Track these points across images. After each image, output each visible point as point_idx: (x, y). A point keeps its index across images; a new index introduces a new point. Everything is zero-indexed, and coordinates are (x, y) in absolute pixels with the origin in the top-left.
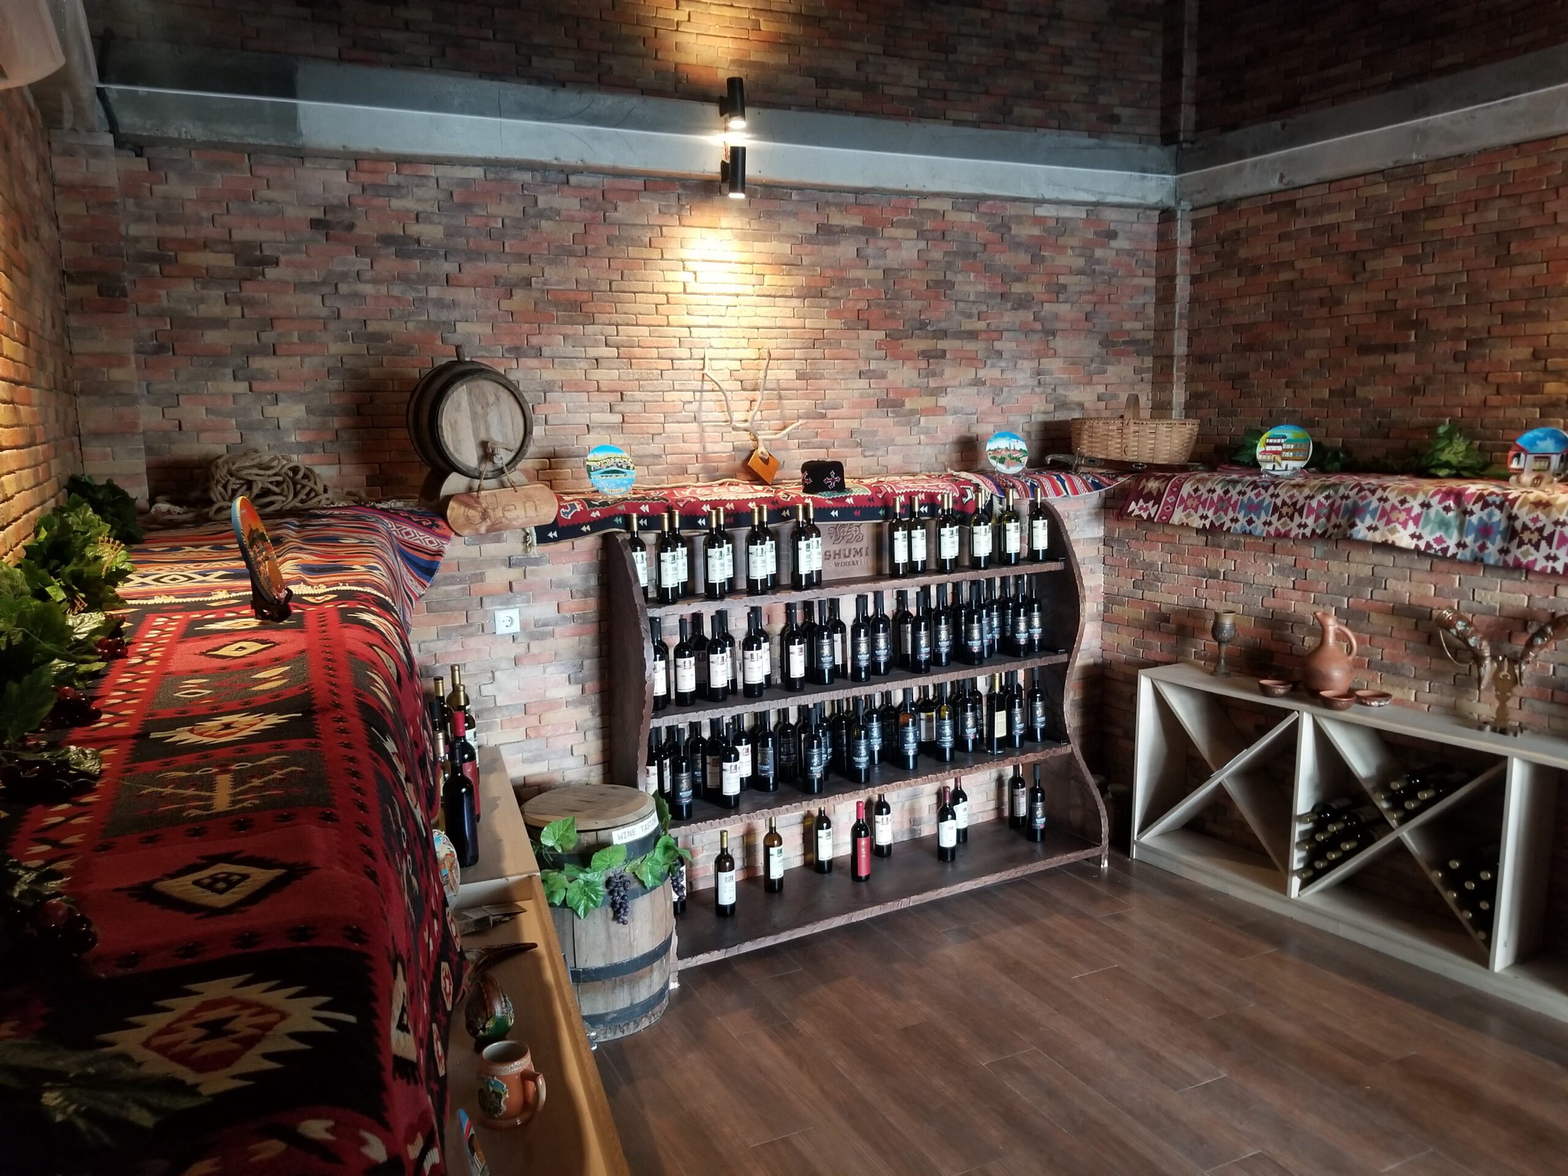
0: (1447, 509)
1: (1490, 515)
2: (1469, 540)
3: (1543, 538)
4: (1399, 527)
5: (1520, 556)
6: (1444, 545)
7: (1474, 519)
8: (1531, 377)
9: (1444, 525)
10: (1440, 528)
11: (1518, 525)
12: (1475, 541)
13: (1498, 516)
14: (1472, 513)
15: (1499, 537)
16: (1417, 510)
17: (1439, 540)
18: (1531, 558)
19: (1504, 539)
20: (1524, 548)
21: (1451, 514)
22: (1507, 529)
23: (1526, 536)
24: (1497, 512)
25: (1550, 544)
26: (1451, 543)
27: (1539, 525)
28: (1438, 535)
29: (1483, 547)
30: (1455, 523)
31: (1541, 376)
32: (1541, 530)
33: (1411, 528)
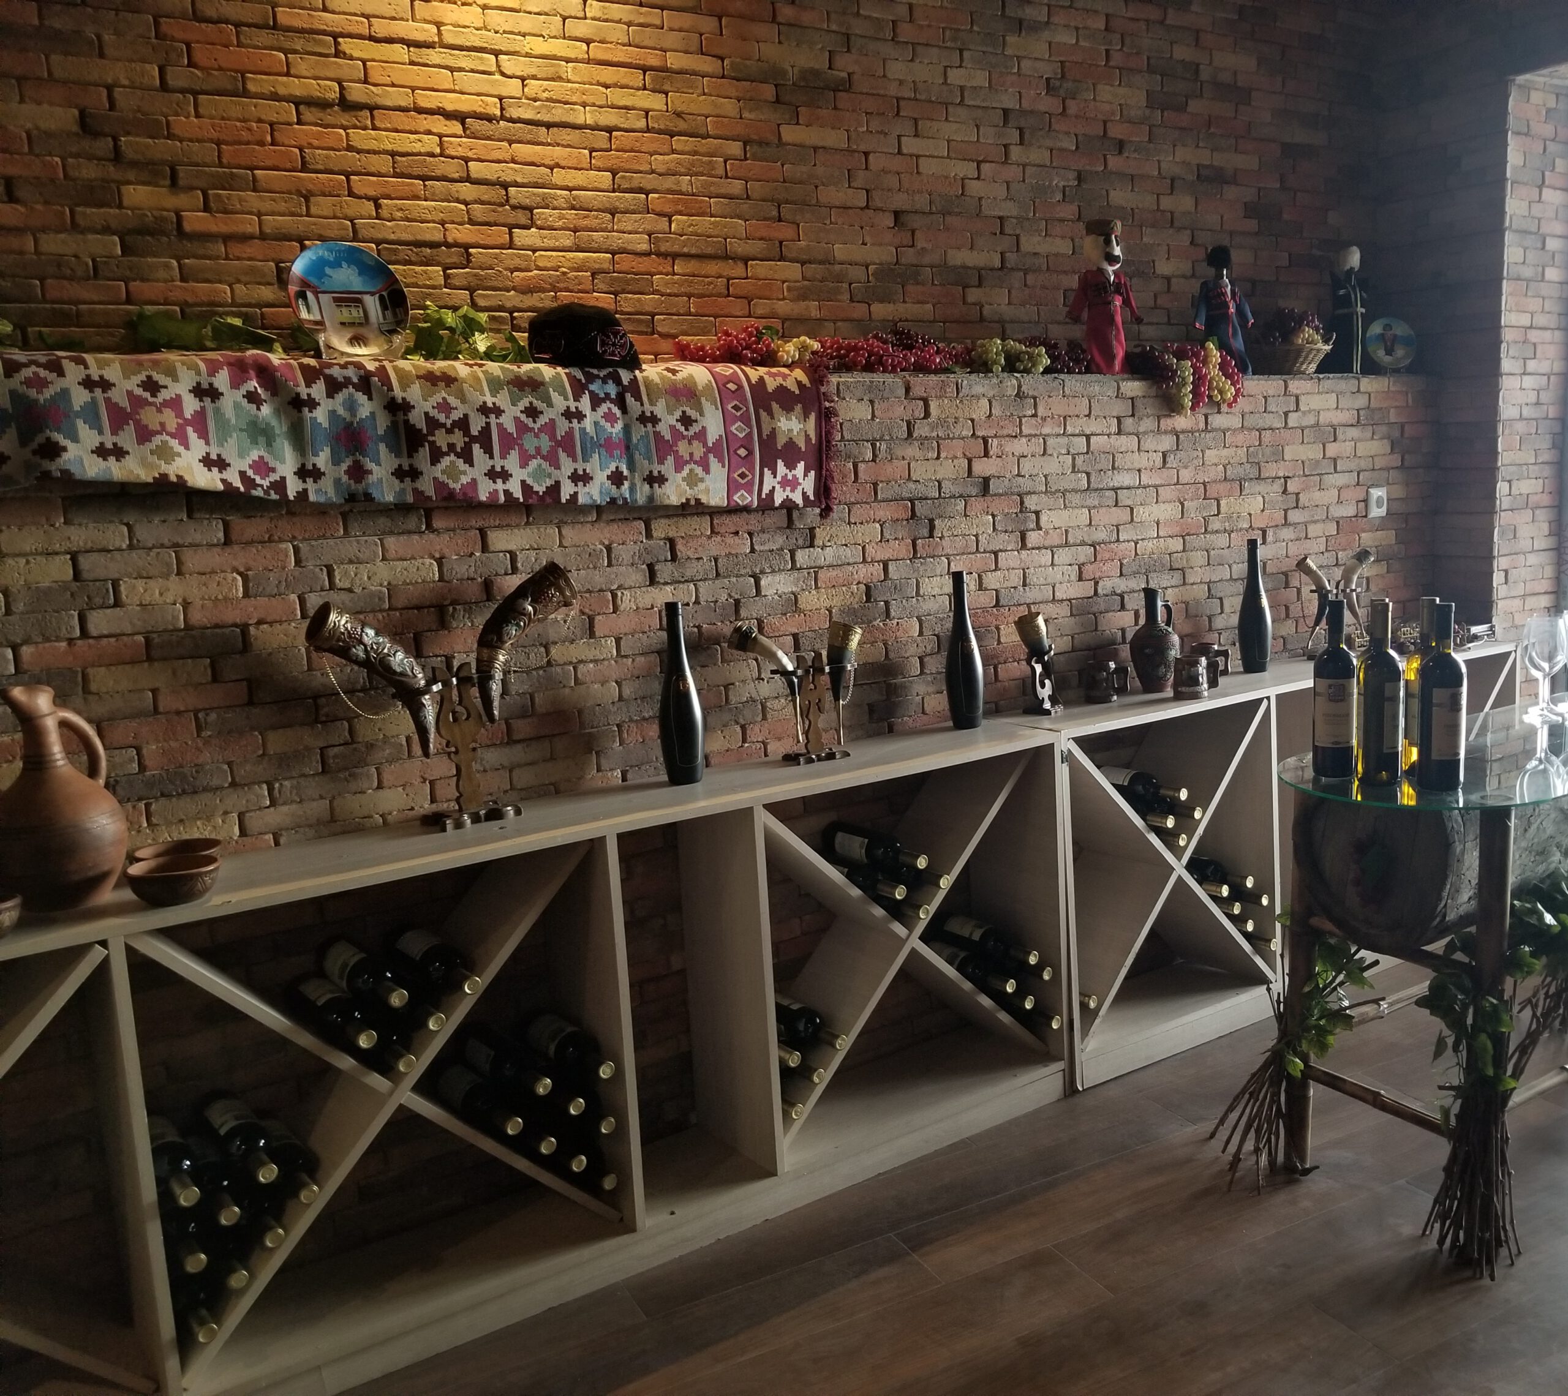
0: (252, 397)
1: (351, 406)
2: (322, 459)
3: (474, 440)
4: (174, 443)
5: (443, 478)
6: (274, 477)
7: (320, 415)
8: (89, 171)
9: (258, 432)
10: (255, 442)
11: (416, 418)
12: (336, 461)
13: (366, 407)
14: (312, 404)
15: (382, 447)
16: (191, 405)
17: (262, 468)
18: (465, 480)
19: (395, 450)
20: (446, 461)
21: (266, 410)
22: (393, 428)
23: (441, 439)
24: (361, 398)
25: (488, 450)
26: (286, 467)
27: (456, 415)
28: (255, 455)
29: (358, 472)
30: (280, 428)
31: (111, 170)
32: (463, 424)
33: (198, 447)
